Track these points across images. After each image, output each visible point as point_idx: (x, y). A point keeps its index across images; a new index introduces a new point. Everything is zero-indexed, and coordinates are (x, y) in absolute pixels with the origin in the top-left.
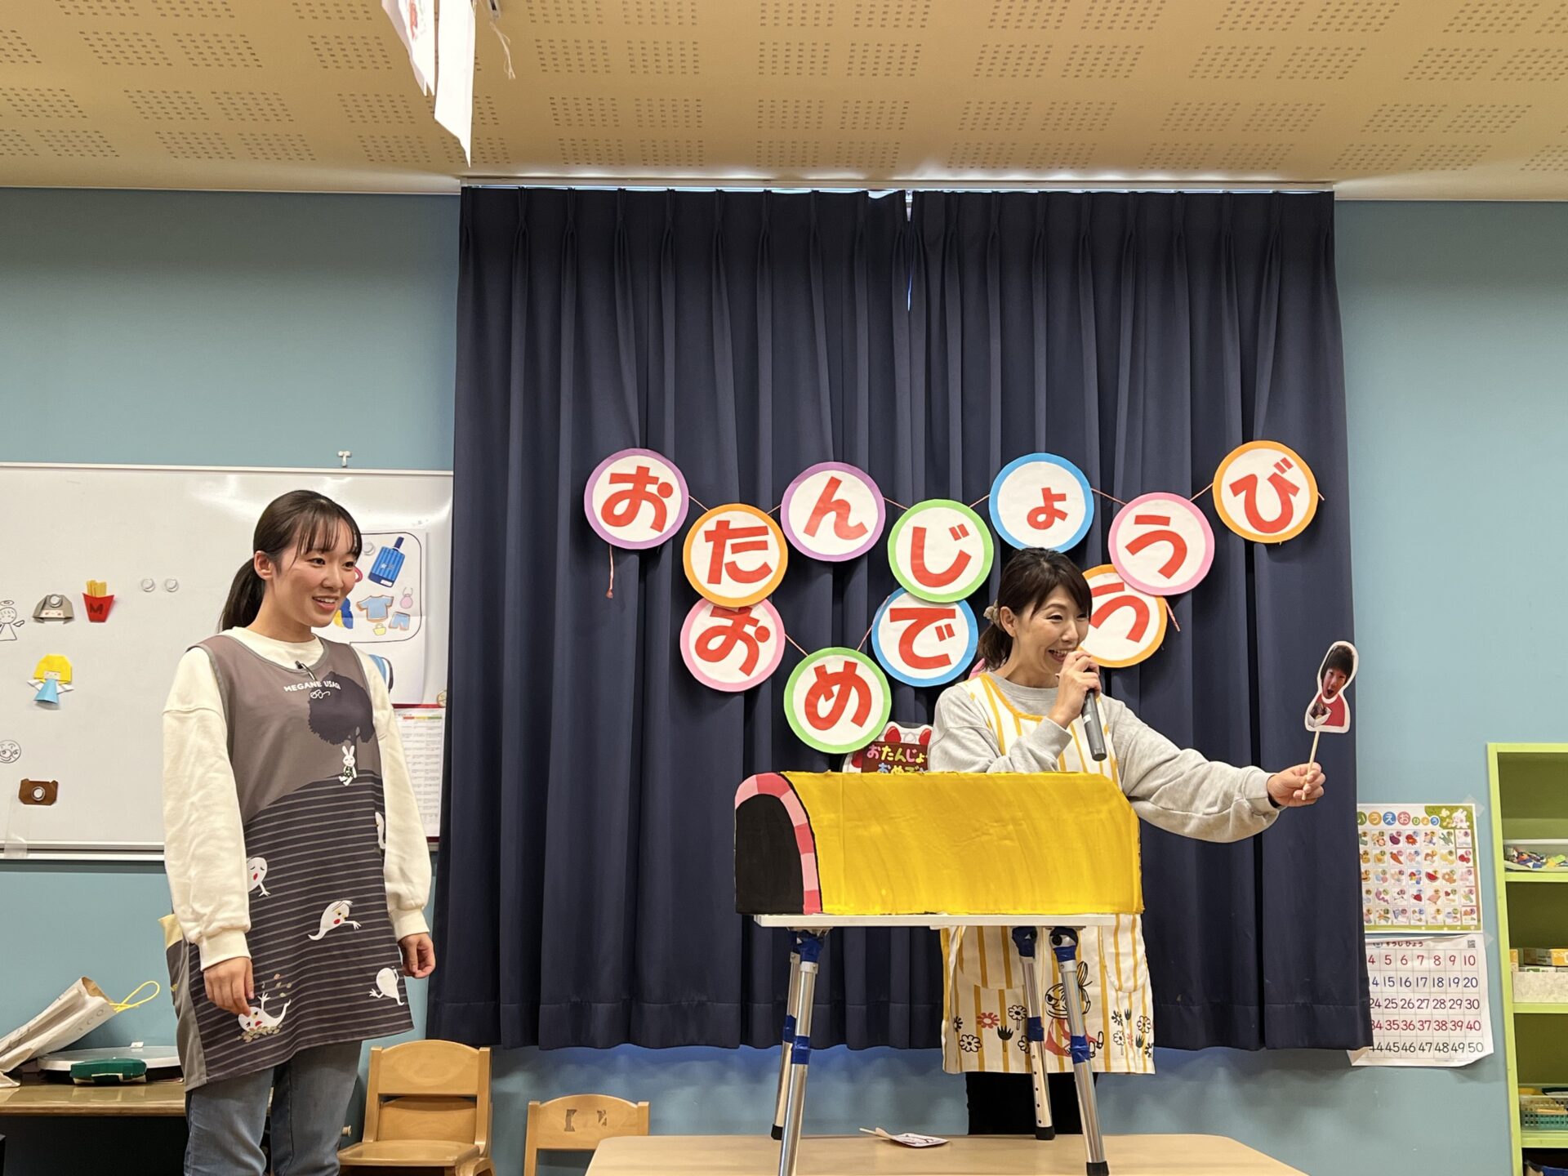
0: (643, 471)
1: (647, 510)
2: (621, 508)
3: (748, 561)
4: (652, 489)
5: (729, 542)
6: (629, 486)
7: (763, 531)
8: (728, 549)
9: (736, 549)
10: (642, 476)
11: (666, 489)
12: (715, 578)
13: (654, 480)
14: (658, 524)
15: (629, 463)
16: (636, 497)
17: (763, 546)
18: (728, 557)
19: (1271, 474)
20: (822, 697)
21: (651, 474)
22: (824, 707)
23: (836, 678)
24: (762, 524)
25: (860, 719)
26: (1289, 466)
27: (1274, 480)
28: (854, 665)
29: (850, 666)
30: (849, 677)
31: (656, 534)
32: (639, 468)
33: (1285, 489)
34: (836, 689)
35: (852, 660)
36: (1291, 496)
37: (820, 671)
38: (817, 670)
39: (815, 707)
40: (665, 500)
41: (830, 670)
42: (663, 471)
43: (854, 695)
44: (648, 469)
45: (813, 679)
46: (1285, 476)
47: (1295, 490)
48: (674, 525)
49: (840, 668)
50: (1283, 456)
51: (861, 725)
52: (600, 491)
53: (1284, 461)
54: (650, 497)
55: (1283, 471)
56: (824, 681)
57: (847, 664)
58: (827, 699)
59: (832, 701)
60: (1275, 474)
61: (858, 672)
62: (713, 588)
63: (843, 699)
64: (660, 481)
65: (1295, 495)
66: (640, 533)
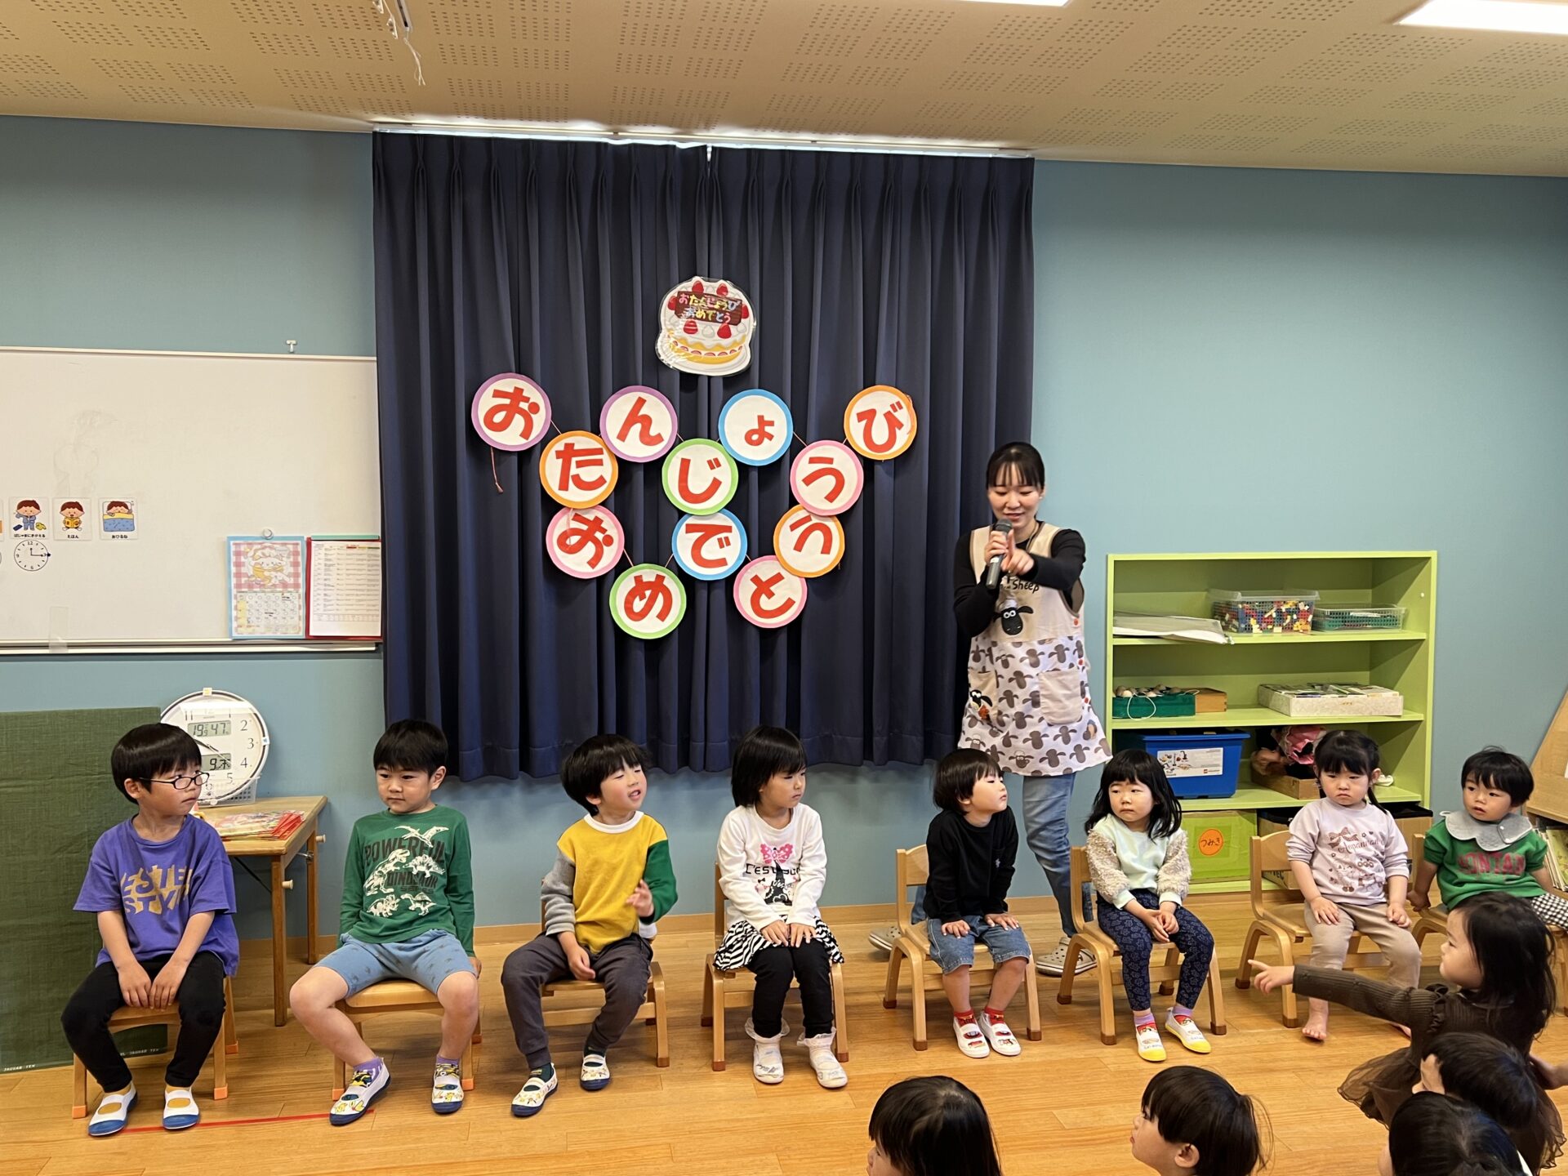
0: (519, 391)
1: (518, 422)
2: (499, 418)
3: (589, 474)
4: (524, 406)
5: (574, 460)
6: (507, 401)
7: (599, 451)
8: (573, 464)
9: (580, 464)
10: (518, 395)
11: (535, 408)
12: (564, 486)
13: (527, 400)
14: (526, 434)
15: (508, 383)
16: (512, 410)
17: (600, 463)
18: (574, 471)
19: (886, 411)
20: (637, 599)
21: (525, 394)
22: (638, 605)
23: (649, 585)
24: (599, 446)
25: (662, 616)
26: (901, 407)
27: (888, 416)
28: (664, 577)
29: (660, 578)
30: (658, 586)
31: (523, 441)
32: (516, 388)
33: (893, 424)
34: (648, 593)
35: (663, 574)
36: (897, 430)
37: (638, 579)
38: (636, 578)
39: (632, 604)
40: (532, 415)
41: (645, 579)
42: (534, 393)
43: (660, 598)
44: (522, 390)
45: (633, 584)
46: (896, 414)
47: (900, 426)
48: (538, 436)
49: (653, 579)
50: (897, 399)
51: (663, 620)
52: (485, 401)
53: (898, 403)
54: (522, 412)
55: (895, 410)
56: (640, 587)
57: (658, 576)
58: (641, 600)
59: (645, 601)
60: (889, 412)
61: (665, 583)
62: (562, 494)
63: (652, 599)
64: (531, 401)
65: (900, 429)
66: (510, 439)
